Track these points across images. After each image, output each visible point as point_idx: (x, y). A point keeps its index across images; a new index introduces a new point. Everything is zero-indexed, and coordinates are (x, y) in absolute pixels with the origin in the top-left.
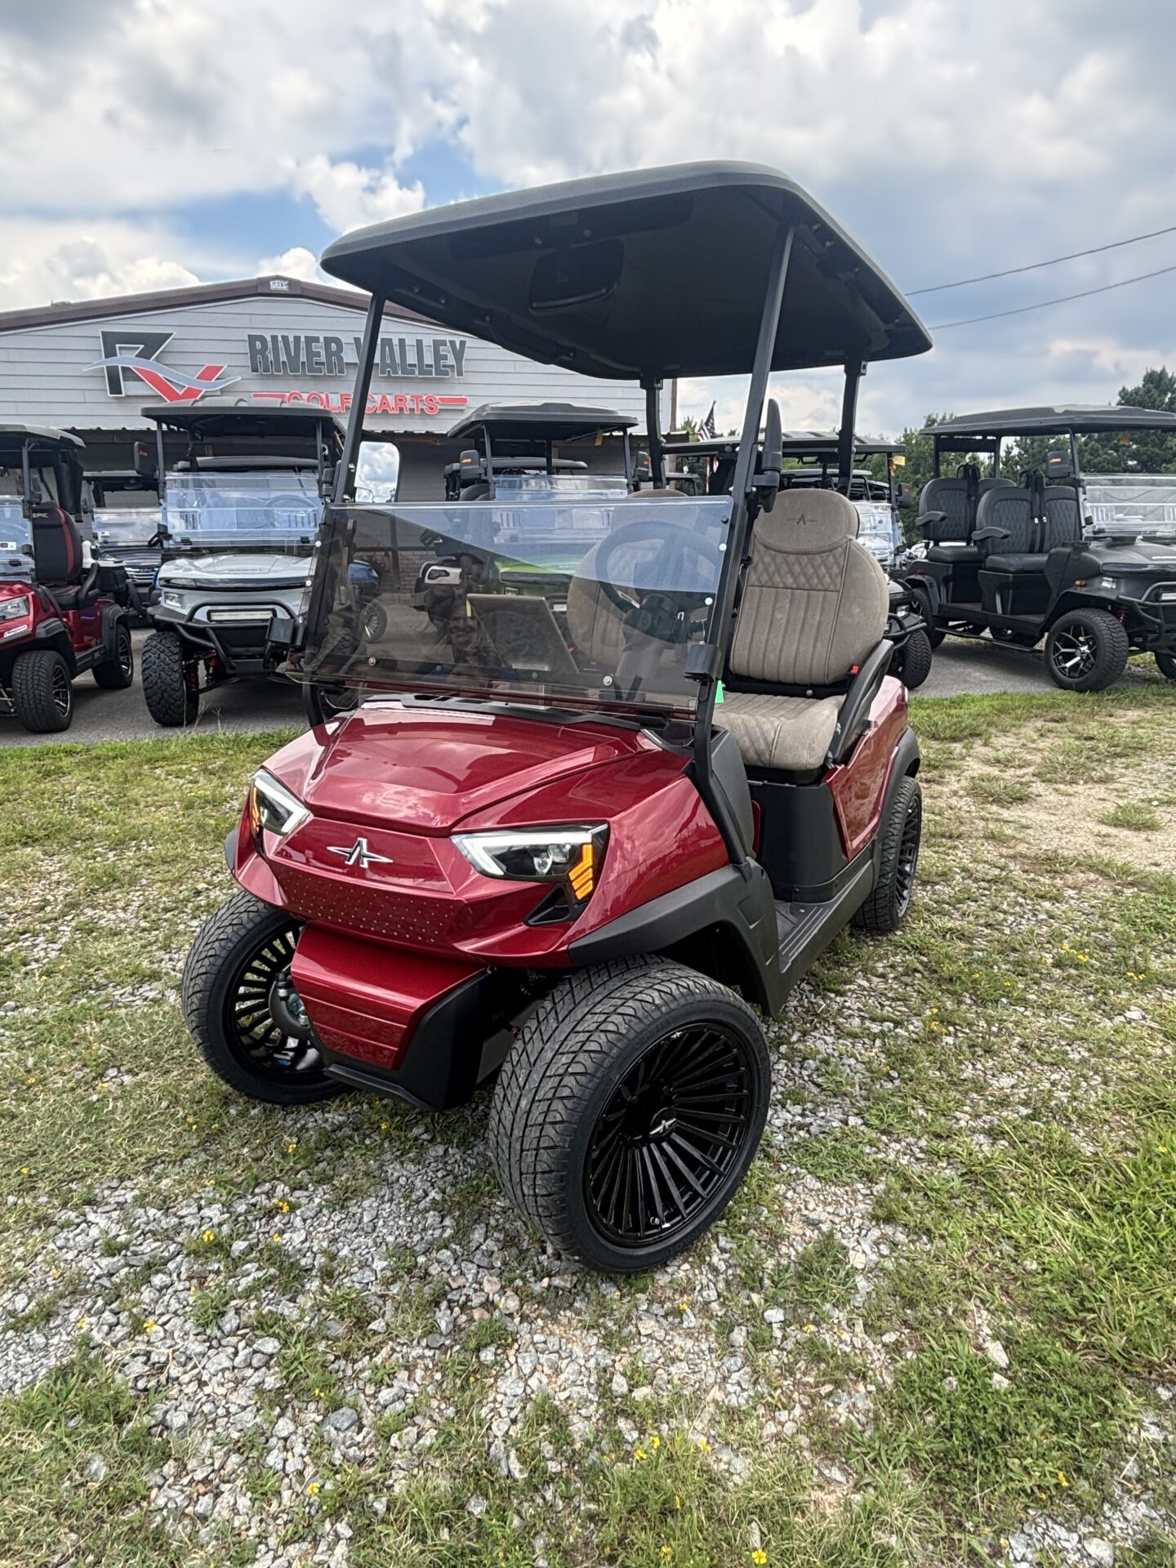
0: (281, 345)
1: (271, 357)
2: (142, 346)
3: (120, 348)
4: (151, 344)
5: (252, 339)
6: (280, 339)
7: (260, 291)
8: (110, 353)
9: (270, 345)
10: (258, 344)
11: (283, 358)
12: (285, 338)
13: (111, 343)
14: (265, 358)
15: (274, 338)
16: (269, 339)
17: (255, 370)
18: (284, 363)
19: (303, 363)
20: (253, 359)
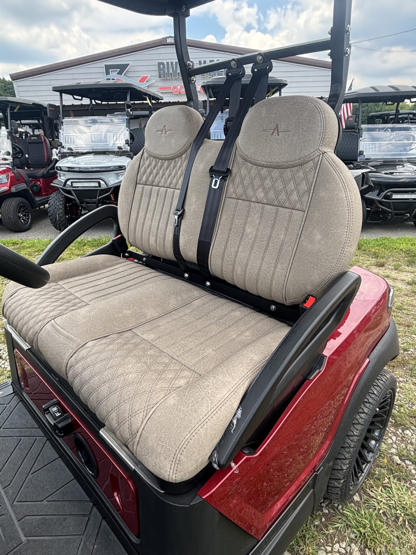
0: (170, 66)
1: (166, 71)
2: (119, 70)
3: (111, 71)
4: (122, 68)
5: (159, 64)
6: (170, 63)
7: (163, 43)
8: (107, 73)
9: (166, 66)
10: (162, 66)
11: (171, 71)
12: (172, 63)
13: (108, 68)
14: (164, 72)
15: (168, 63)
16: (166, 64)
17: (160, 77)
18: (171, 73)
19: (179, 73)
20: (159, 73)
